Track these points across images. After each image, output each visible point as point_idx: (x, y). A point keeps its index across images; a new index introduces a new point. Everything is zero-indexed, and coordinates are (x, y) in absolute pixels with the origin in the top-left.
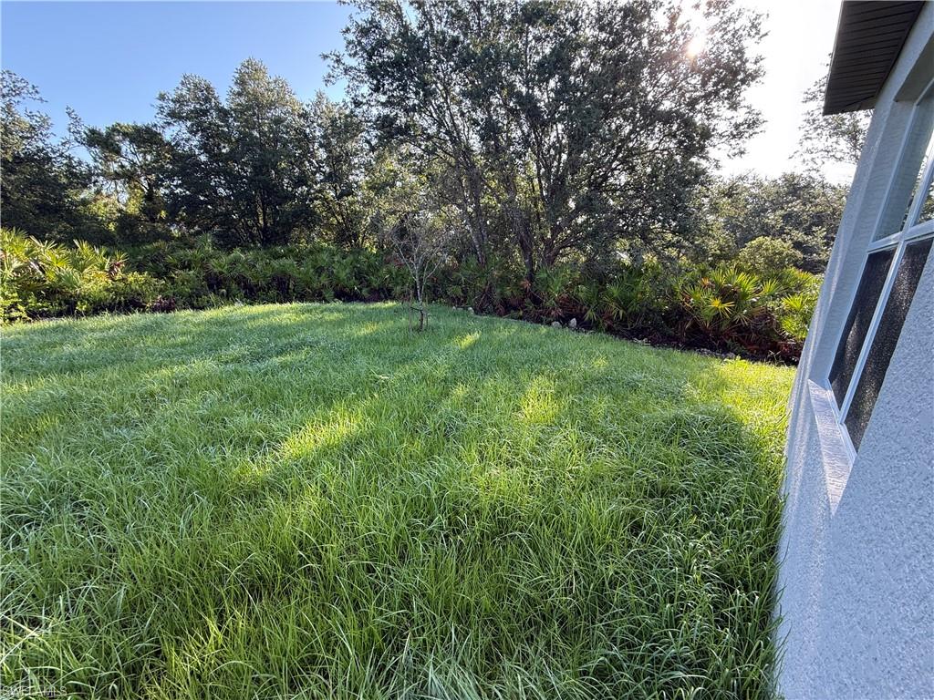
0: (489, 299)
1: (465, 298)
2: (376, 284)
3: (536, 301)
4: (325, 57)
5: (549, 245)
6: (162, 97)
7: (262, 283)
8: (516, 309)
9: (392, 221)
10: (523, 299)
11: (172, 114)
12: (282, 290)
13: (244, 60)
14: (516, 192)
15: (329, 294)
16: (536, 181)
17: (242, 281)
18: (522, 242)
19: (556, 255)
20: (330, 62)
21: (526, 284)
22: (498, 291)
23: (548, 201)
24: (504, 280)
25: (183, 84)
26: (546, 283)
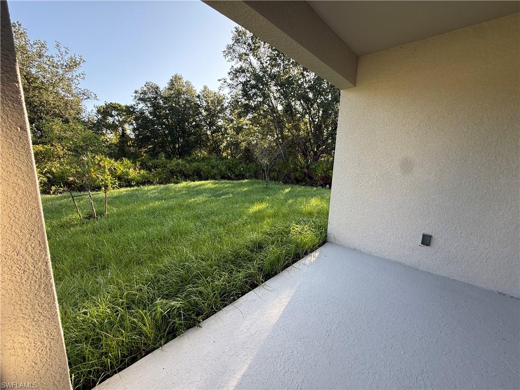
0: (289, 178)
1: (277, 178)
2: (237, 172)
3: (311, 178)
4: (219, 80)
5: (315, 153)
6: (136, 92)
7: (191, 173)
8: (302, 182)
9: (244, 144)
10: (304, 177)
11: (140, 99)
12: (199, 175)
13: (174, 74)
14: (300, 131)
15: (219, 177)
16: (308, 125)
17: (181, 172)
18: (303, 152)
19: (318, 157)
20: (221, 82)
21: (306, 171)
22: (293, 174)
23: (314, 135)
24: (295, 170)
25: (145, 86)
26: (315, 170)
